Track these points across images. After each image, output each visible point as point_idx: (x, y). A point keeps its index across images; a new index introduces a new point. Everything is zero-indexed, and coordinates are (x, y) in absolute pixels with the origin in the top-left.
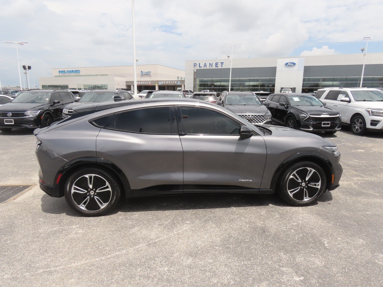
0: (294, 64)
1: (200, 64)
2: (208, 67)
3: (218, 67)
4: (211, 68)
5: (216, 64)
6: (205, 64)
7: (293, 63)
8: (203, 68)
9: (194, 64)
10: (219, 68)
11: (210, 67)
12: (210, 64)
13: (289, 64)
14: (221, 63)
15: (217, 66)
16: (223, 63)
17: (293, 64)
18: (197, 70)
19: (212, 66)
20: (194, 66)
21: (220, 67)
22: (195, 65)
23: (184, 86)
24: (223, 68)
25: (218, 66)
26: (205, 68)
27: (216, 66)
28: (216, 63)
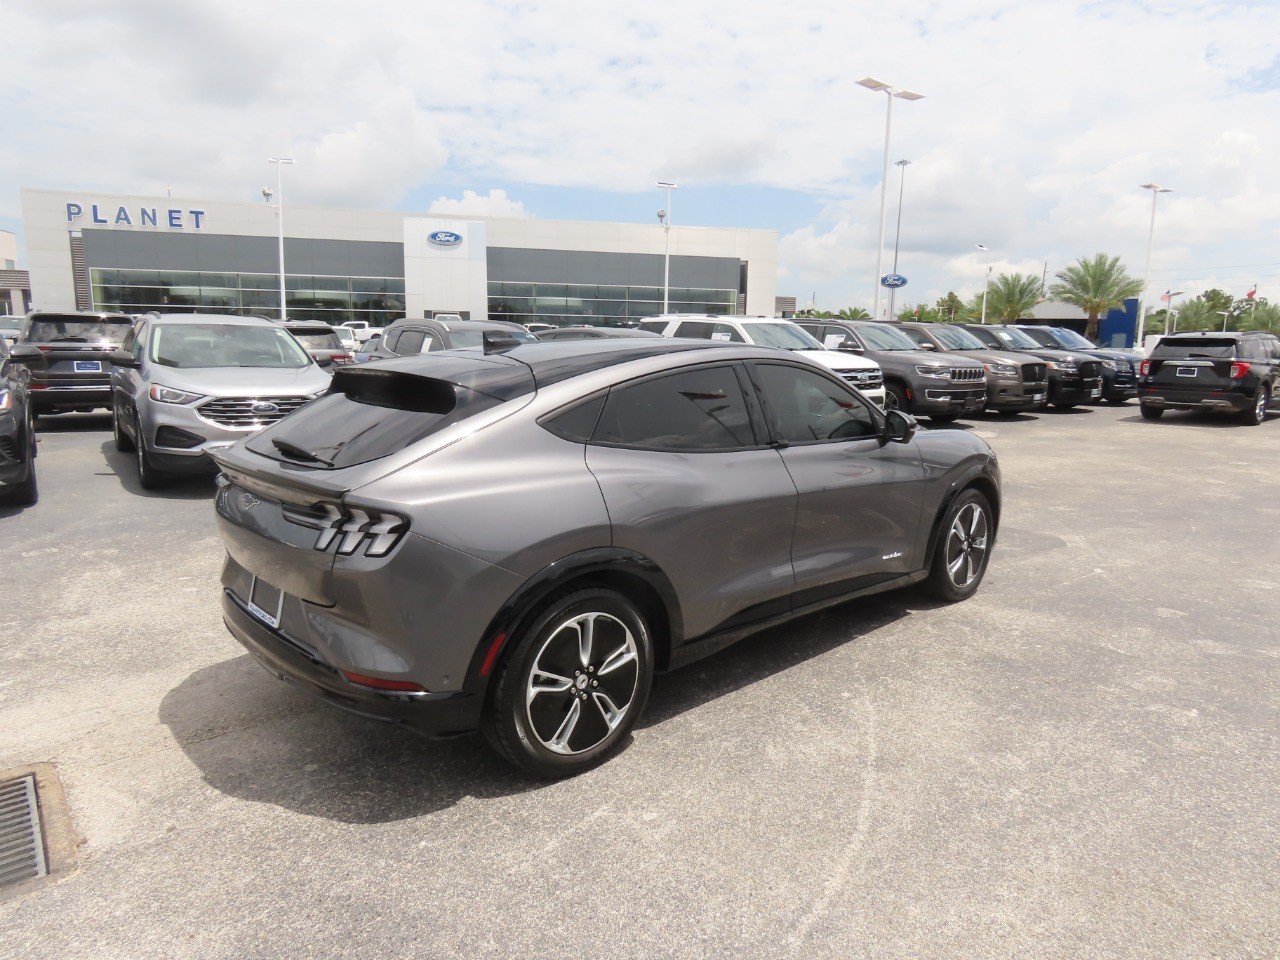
0: (457, 238)
1: (95, 208)
2: (136, 225)
3: (181, 226)
4: (149, 227)
5: (173, 215)
6: (122, 210)
7: (452, 235)
8: (111, 225)
9: (69, 206)
10: (185, 231)
11: (144, 223)
12: (144, 212)
13: (442, 237)
14: (191, 212)
15: (175, 222)
16: (202, 213)
17: (452, 239)
18: (84, 231)
19: (154, 221)
20: (70, 214)
21: (187, 226)
22: (73, 211)
23: (20, 294)
24: (202, 232)
25: (182, 222)
26: (123, 226)
27: (172, 225)
28: (171, 212)
